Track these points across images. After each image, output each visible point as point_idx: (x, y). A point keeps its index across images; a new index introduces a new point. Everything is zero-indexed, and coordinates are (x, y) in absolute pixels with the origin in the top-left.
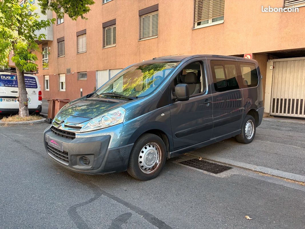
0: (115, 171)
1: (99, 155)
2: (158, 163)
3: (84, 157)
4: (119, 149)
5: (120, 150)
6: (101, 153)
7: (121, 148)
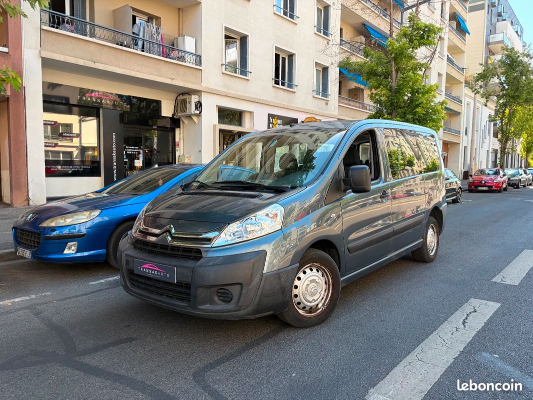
0: (272, 312)
1: (250, 285)
2: (320, 308)
3: (220, 289)
4: (279, 273)
5: (281, 275)
6: (253, 281)
7: (282, 272)
